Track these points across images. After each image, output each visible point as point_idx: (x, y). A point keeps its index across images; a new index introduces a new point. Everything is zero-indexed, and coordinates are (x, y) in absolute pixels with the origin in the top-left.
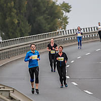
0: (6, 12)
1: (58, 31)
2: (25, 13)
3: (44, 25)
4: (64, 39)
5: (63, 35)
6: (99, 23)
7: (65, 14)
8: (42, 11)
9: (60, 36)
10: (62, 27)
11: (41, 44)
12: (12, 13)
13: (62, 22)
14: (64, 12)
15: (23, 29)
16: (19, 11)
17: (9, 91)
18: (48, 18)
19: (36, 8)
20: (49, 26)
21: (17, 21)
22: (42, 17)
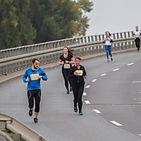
0: (2, 11)
1: (74, 37)
2: (28, 13)
3: (55, 29)
4: (83, 49)
5: (81, 44)
6: (137, 27)
7: (85, 14)
8: (53, 10)
9: (77, 45)
10: (80, 32)
11: (51, 56)
12: (11, 13)
13: (80, 26)
14: (83, 11)
15: (25, 35)
16: (19, 10)
17: (6, 121)
18: (61, 19)
19: (43, 6)
20: (62, 30)
21: (17, 24)
22: (52, 18)
